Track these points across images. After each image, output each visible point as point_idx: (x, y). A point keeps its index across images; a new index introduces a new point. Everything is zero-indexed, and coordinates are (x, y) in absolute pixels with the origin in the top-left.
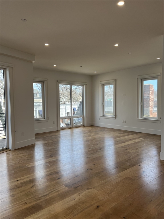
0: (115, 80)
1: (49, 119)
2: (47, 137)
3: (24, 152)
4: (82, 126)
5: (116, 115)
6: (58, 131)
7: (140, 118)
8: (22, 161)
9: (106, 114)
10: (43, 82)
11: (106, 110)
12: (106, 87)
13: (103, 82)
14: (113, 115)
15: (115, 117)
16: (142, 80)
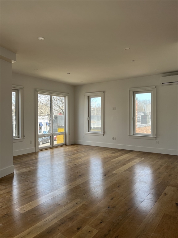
0: (104, 92)
1: (25, 137)
2: (26, 161)
3: (4, 187)
4: (64, 145)
5: (104, 132)
6: (36, 153)
7: (132, 135)
8: (6, 204)
9: (92, 131)
10: (18, 90)
11: (92, 125)
12: (92, 100)
13: (89, 94)
14: (100, 131)
15: (103, 133)
16: (134, 93)
